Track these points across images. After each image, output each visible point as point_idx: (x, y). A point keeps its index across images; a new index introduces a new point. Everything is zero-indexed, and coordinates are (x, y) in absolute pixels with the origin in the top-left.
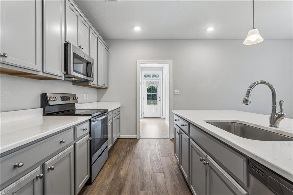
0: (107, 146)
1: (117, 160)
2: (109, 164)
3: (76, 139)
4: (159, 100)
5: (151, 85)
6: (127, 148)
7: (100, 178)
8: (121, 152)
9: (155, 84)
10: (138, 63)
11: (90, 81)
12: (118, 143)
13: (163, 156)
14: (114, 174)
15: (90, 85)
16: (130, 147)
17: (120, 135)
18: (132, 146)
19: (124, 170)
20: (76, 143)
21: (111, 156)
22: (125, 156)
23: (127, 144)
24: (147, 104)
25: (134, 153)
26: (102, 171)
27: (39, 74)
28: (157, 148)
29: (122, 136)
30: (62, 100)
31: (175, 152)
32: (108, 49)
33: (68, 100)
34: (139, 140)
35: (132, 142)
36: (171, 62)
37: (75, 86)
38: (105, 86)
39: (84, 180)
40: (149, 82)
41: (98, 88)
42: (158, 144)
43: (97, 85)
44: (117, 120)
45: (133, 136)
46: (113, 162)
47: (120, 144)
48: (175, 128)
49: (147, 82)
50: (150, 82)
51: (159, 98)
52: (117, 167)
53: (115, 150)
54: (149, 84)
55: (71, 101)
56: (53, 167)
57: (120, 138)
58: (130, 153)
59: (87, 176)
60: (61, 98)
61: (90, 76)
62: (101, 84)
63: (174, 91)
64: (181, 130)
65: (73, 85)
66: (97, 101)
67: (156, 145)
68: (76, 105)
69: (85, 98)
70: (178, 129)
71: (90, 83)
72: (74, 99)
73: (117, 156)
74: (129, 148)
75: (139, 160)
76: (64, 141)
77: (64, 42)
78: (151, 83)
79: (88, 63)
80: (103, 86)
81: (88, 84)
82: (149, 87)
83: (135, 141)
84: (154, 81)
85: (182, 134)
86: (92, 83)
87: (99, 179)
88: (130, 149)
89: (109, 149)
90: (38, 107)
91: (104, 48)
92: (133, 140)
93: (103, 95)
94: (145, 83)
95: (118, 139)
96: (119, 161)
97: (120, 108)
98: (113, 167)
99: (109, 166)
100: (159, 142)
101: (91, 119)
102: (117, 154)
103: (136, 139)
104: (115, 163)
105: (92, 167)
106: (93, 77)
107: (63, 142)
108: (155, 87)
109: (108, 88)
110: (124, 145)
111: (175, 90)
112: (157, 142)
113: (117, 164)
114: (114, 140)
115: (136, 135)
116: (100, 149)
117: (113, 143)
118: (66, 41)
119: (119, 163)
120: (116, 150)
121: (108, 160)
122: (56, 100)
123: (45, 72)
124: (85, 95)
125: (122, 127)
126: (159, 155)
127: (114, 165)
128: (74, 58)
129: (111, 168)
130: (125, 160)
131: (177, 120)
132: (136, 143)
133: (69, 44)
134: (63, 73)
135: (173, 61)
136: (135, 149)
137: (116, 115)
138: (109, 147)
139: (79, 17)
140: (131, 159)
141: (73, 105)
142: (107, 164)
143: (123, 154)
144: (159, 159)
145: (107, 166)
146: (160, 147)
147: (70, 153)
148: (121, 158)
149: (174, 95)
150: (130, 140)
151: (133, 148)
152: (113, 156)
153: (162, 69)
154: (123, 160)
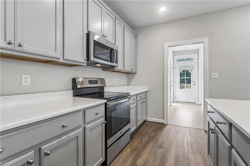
0: (129, 129)
1: (138, 144)
2: (129, 148)
3: (86, 123)
4: (194, 85)
5: (185, 69)
6: (152, 133)
7: (117, 161)
8: (145, 137)
9: (189, 67)
10: (166, 46)
11: (115, 66)
12: (144, 126)
13: (192, 153)
14: (131, 160)
15: (115, 70)
16: (155, 133)
17: (148, 118)
18: (157, 132)
19: (143, 160)
20: (86, 126)
21: (134, 139)
22: (148, 142)
23: (153, 129)
24: (180, 88)
25: (158, 140)
26: (121, 153)
27: (60, 61)
28: (186, 139)
29: (149, 119)
30: (90, 84)
31: (209, 153)
32: (137, 36)
33: (96, 84)
34: (166, 126)
35: (158, 127)
36: (206, 40)
37: (104, 71)
38: (133, 71)
39: (97, 162)
40: (182, 66)
41: (127, 73)
42: (188, 135)
43: (124, 70)
44: (143, 103)
45: (160, 121)
46: (134, 146)
47: (146, 127)
48: (209, 123)
49: (179, 66)
50: (184, 65)
51: (194, 82)
52: (136, 153)
53: (139, 133)
54: (182, 68)
55: (99, 85)
56: (48, 152)
57: (147, 120)
58: (153, 139)
59: (102, 159)
60: (89, 82)
61: (113, 62)
62: (128, 69)
63: (210, 75)
64: (216, 128)
65: (102, 70)
66: (128, 85)
67: (186, 135)
68: (105, 88)
69: (114, 82)
70: (212, 126)
71: (115, 68)
72: (102, 83)
73: (140, 140)
74: (153, 133)
75: (161, 150)
76: (66, 125)
77: (86, 32)
78: (184, 67)
79: (112, 50)
80: (130, 70)
81: (114, 69)
82: (182, 71)
83: (162, 126)
84: (188, 65)
85: (218, 134)
86: (117, 68)
87: (116, 163)
88: (155, 134)
89: (131, 132)
90: (68, 89)
91: (131, 36)
92: (160, 124)
93: (132, 79)
94: (177, 68)
95: (145, 121)
96: (140, 147)
97: (147, 91)
98: (132, 152)
99: (129, 149)
100: (190, 133)
101: (107, 102)
102: (141, 138)
103: (164, 124)
104: (135, 149)
105: (108, 150)
106: (116, 62)
107: (65, 127)
108: (189, 70)
109: (136, 73)
110: (150, 129)
111: (212, 73)
112: (188, 131)
113: (137, 150)
114: (139, 123)
115: (163, 120)
116: (120, 132)
117: (138, 126)
118: (89, 30)
119: (139, 149)
120: (141, 133)
121: (130, 143)
122: (83, 83)
123: (65, 59)
124: (114, 79)
125: (149, 110)
126: (186, 150)
127: (134, 150)
128: (95, 45)
129: (131, 152)
130: (146, 147)
131: (211, 112)
132: (163, 129)
133: (90, 33)
134: (85, 60)
135: (209, 39)
136: (159, 136)
137: (141, 98)
138: (132, 130)
139: (103, 9)
140: (153, 147)
141: (102, 88)
142: (128, 146)
143: (146, 139)
144: (187, 155)
145: (128, 149)
146: (189, 139)
147: (77, 136)
148: (143, 143)
149: (211, 78)
150: (157, 125)
151: (158, 133)
152: (135, 139)
153: (197, 51)
154: (144, 147)
